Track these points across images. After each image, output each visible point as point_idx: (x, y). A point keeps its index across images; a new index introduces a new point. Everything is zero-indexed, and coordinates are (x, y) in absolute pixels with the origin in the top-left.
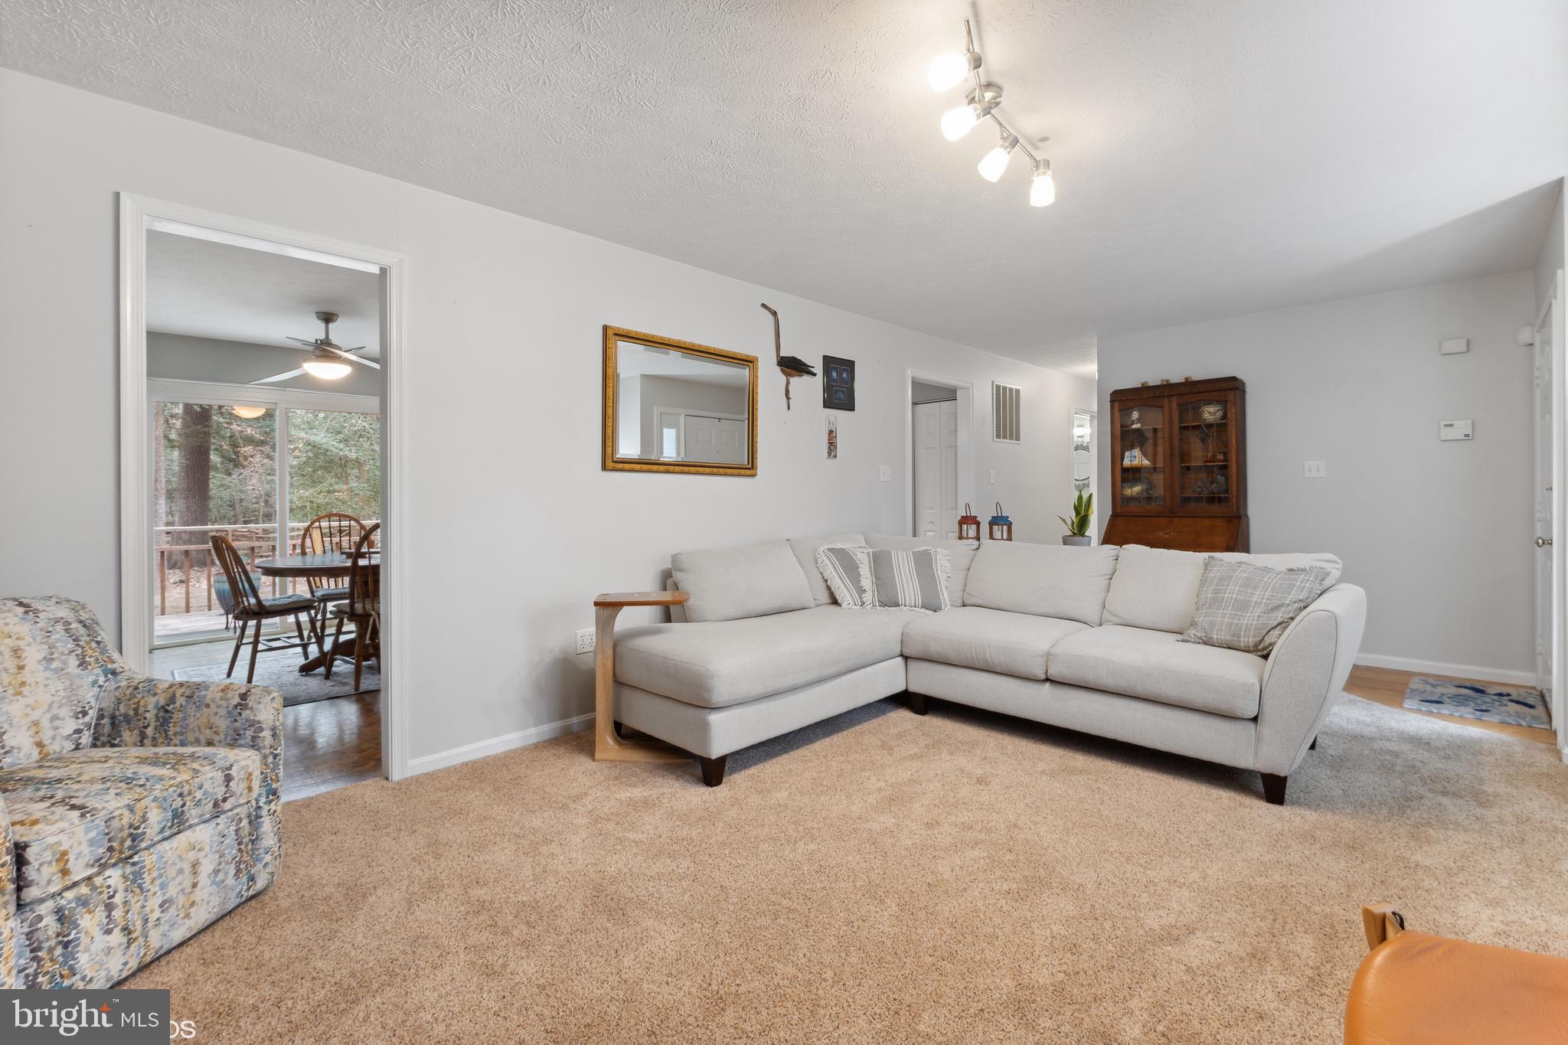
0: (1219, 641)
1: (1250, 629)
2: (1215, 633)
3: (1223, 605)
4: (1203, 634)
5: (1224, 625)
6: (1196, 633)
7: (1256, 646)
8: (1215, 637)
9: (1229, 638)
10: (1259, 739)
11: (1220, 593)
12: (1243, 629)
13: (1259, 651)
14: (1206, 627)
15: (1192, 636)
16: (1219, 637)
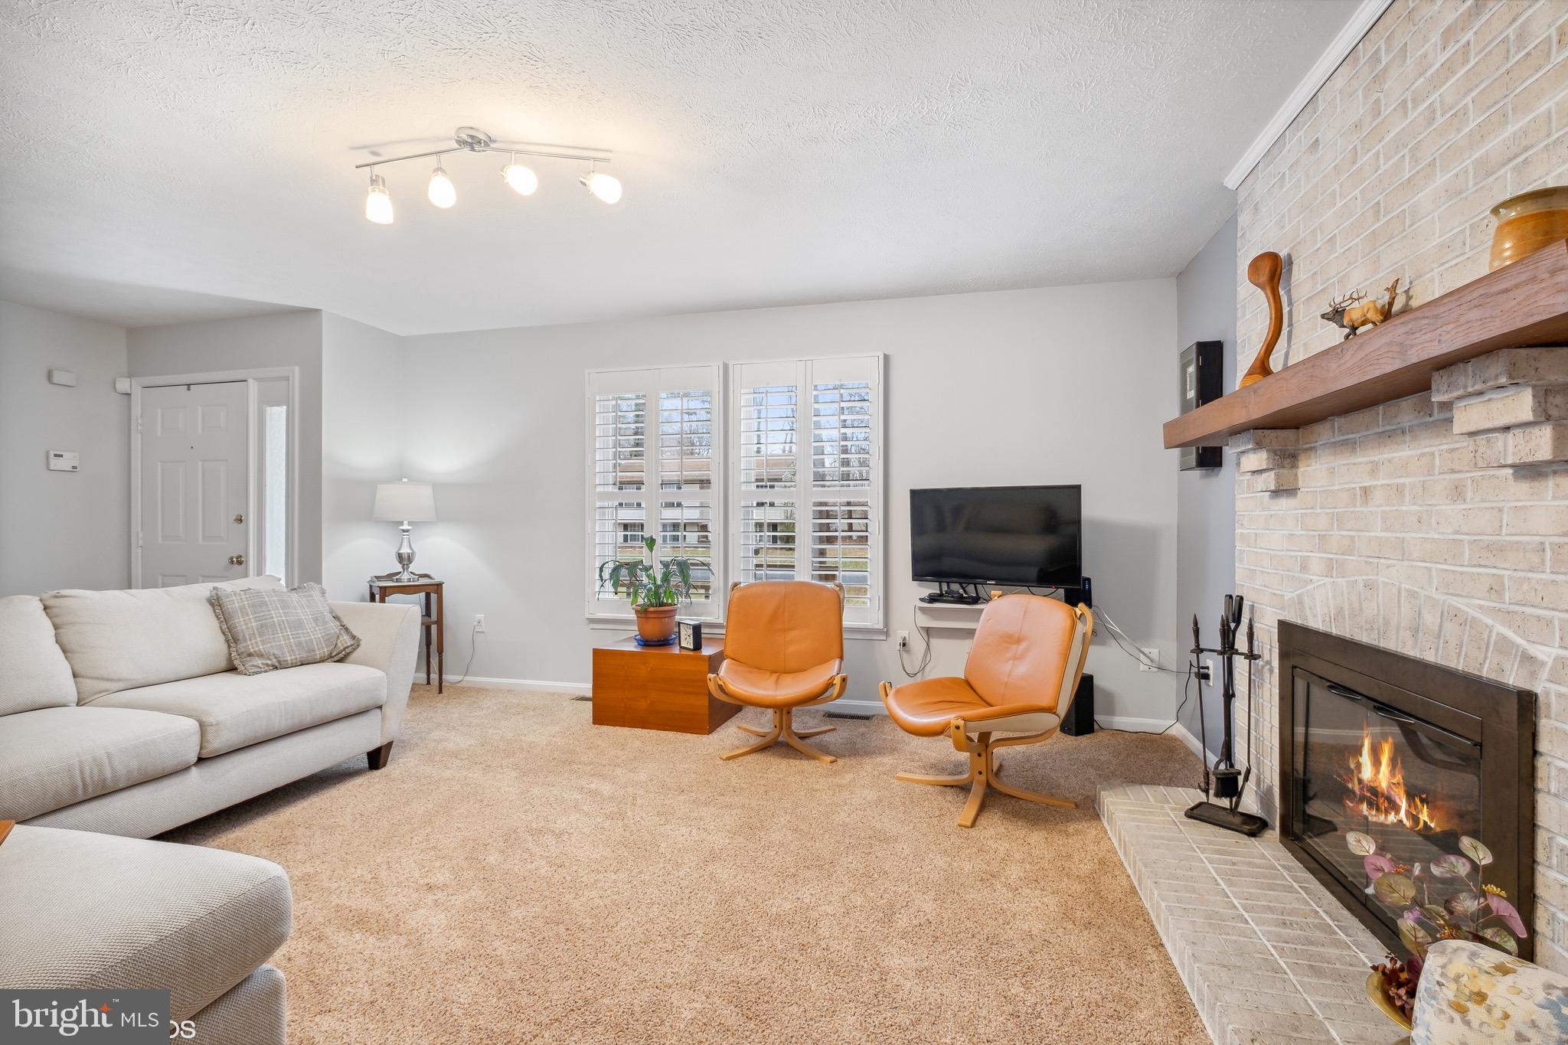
0: (294, 661)
1: (320, 641)
2: (288, 655)
3: (279, 629)
4: (274, 660)
5: (294, 645)
6: (265, 662)
7: (331, 653)
8: (289, 658)
9: (305, 655)
10: (383, 719)
11: (266, 619)
12: (315, 643)
13: (333, 657)
14: (276, 652)
15: (261, 666)
16: (293, 657)
